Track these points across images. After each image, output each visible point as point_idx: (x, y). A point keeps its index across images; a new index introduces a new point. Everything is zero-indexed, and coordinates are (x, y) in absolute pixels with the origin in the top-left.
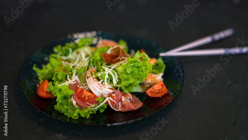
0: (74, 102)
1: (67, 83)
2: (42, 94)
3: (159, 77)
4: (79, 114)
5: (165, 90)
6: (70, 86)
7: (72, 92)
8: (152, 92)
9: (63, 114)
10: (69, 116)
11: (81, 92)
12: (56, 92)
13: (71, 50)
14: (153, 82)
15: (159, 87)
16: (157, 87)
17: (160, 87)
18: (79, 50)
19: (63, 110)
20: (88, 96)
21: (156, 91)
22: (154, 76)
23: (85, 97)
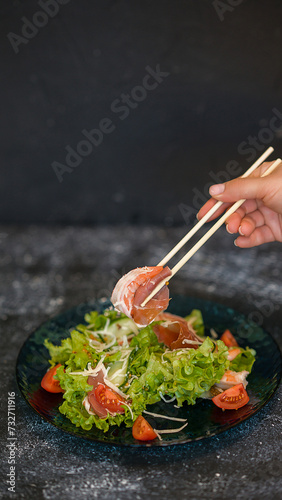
0: (87, 406)
1: (85, 373)
2: (48, 386)
3: (241, 377)
4: (94, 424)
5: (245, 399)
6: (90, 380)
7: (89, 388)
8: (223, 401)
9: (69, 421)
10: (77, 426)
11: (101, 392)
12: (66, 383)
13: (108, 321)
14: (230, 382)
15: (233, 393)
16: (232, 393)
17: (237, 394)
18: (121, 323)
19: (71, 415)
20: (111, 401)
21: (229, 398)
22: (232, 373)
23: (105, 400)
